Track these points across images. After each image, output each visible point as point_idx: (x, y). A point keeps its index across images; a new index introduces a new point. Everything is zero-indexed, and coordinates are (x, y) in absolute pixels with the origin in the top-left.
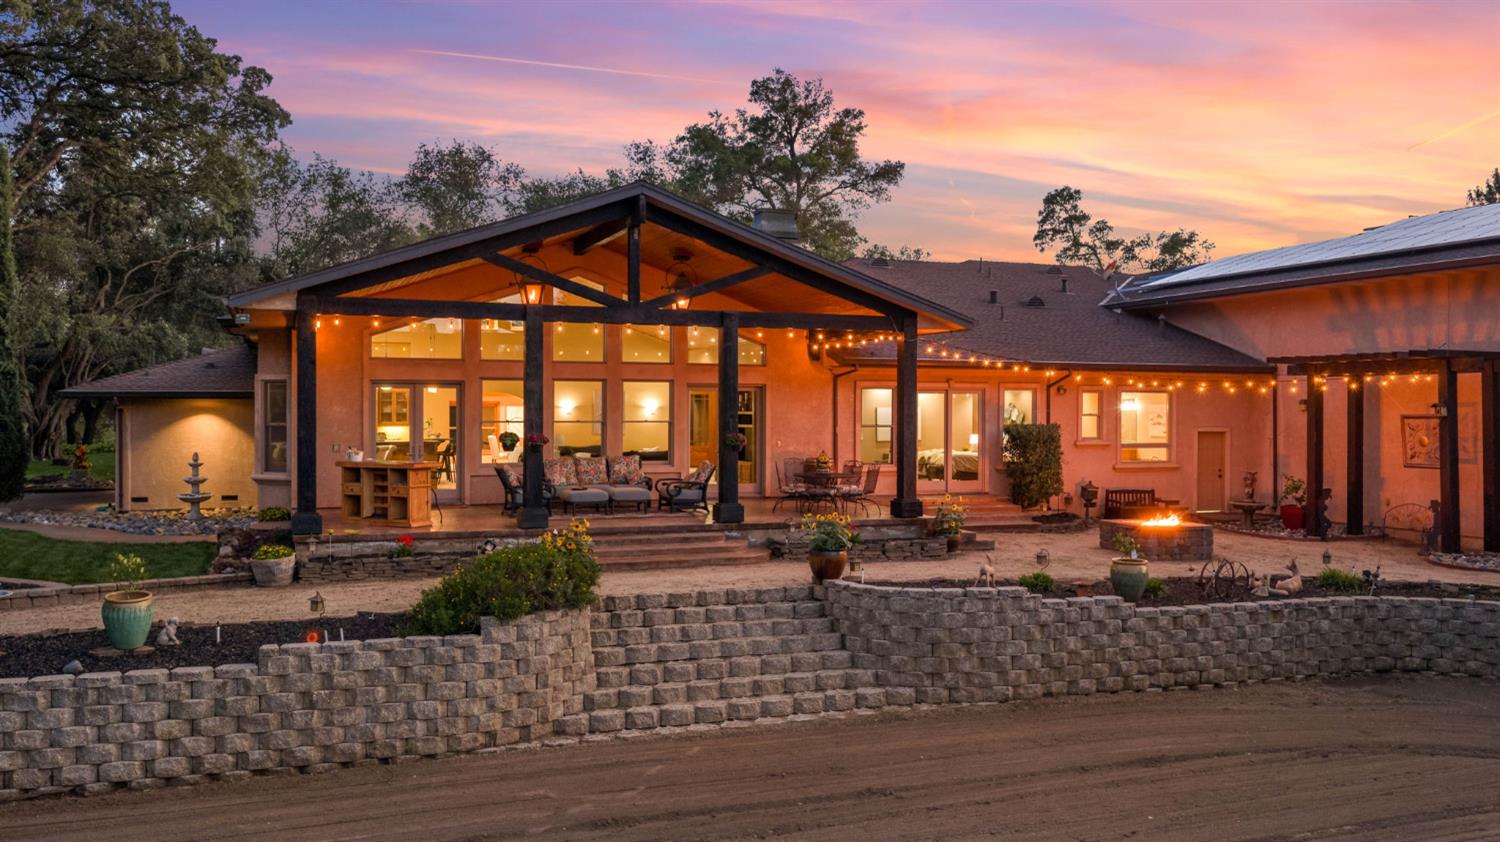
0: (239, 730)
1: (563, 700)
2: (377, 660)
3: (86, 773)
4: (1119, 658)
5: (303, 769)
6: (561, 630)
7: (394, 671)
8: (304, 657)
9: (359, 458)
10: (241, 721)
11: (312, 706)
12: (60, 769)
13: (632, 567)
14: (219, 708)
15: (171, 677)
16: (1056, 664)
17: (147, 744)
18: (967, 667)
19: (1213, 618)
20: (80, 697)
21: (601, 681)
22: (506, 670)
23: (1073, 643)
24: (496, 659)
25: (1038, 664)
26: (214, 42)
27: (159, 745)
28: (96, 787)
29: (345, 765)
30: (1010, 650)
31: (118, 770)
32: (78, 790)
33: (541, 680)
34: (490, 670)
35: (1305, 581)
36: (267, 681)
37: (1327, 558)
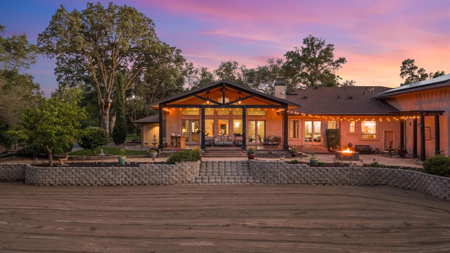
0: (136, 178)
1: (191, 177)
2: (157, 168)
3: (113, 183)
4: (305, 177)
5: (145, 185)
6: (190, 165)
7: (160, 170)
8: (146, 166)
9: (174, 135)
10: (136, 176)
11: (147, 175)
12: (109, 181)
13: (219, 157)
14: (133, 174)
15: (126, 168)
16: (290, 177)
17: (122, 179)
18: (270, 177)
19: (329, 170)
20: (112, 170)
21: (199, 175)
22: (179, 171)
23: (294, 173)
24: (178, 169)
25: (286, 177)
26: (169, 45)
27: (124, 179)
28: (115, 185)
29: (152, 185)
30: (280, 174)
31: (118, 182)
32: (112, 185)
33: (186, 173)
34: (176, 171)
35: (364, 164)
36: (140, 170)
37: (374, 160)
